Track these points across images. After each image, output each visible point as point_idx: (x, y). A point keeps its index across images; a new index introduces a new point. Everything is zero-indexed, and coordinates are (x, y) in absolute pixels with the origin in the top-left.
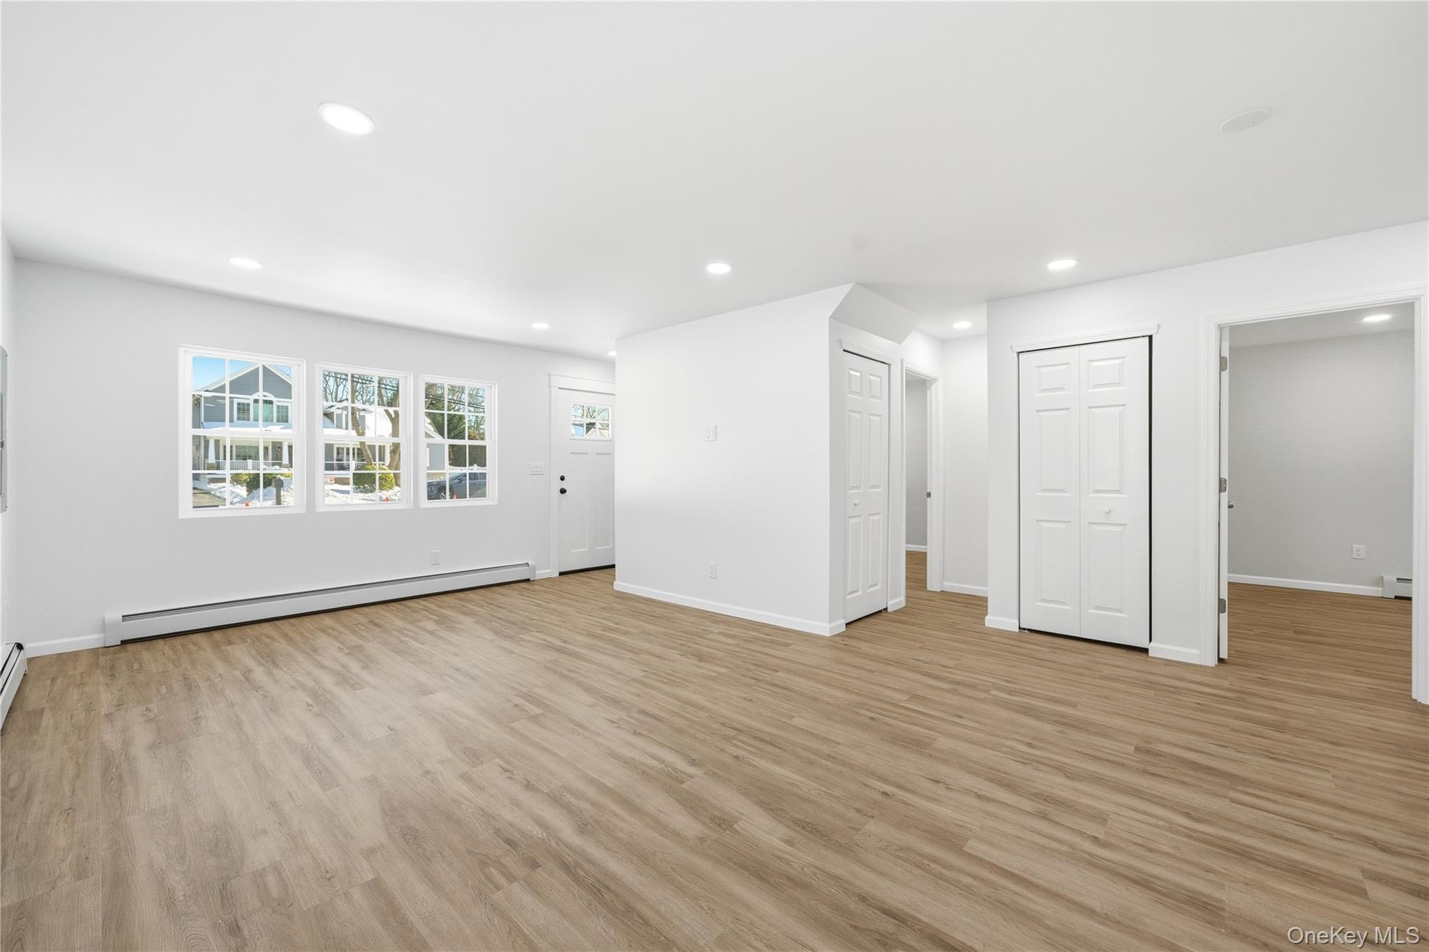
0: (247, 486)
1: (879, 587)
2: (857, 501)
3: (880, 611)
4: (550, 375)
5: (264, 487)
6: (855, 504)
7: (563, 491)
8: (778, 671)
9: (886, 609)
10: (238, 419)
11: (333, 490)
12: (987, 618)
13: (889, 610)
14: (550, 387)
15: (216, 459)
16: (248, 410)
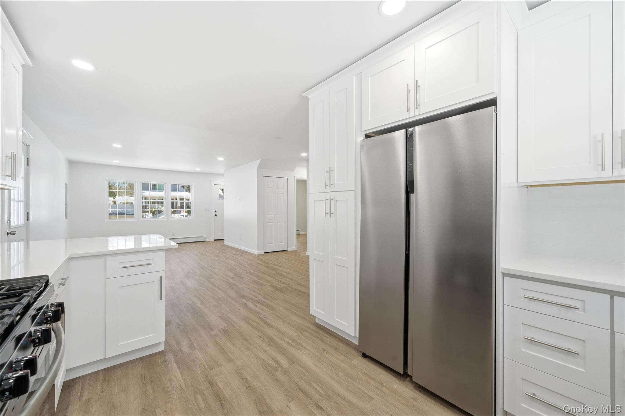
0: (152, 214)
1: (283, 243)
2: (270, 218)
3: (285, 251)
4: (211, 181)
5: (158, 214)
6: (270, 219)
7: (216, 215)
8: (229, 259)
9: (287, 250)
10: (153, 189)
11: (181, 215)
12: (307, 252)
13: (288, 250)
14: (211, 184)
15: (145, 204)
16: (156, 186)
